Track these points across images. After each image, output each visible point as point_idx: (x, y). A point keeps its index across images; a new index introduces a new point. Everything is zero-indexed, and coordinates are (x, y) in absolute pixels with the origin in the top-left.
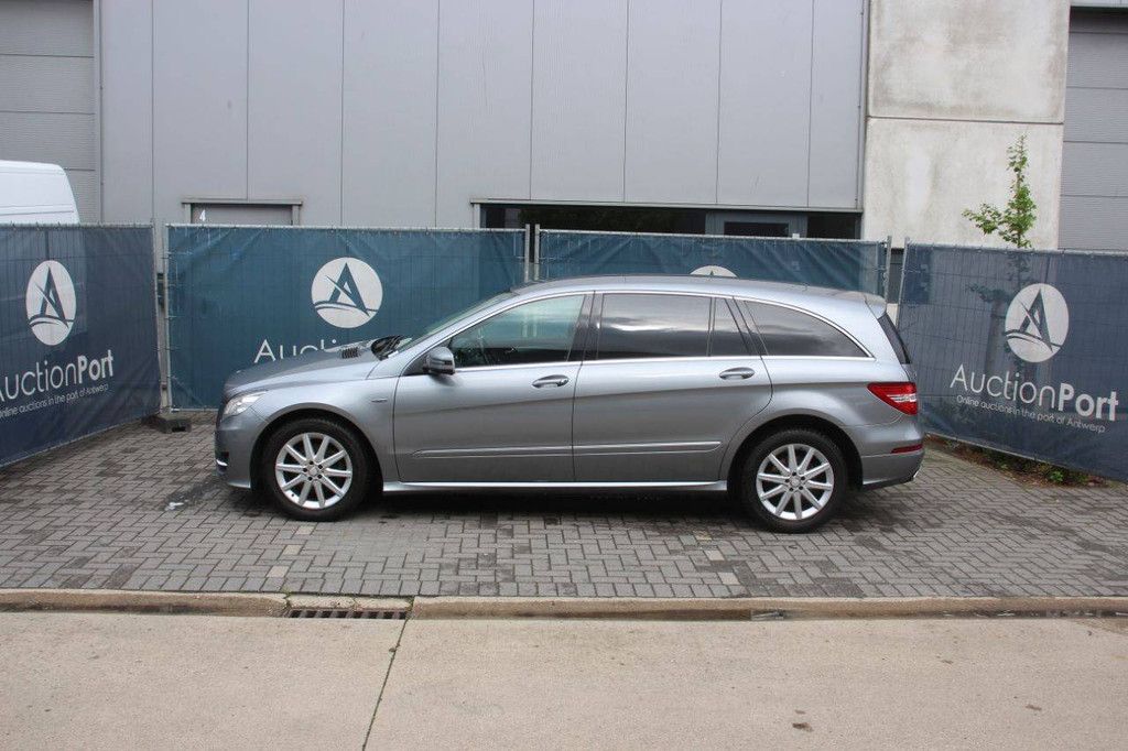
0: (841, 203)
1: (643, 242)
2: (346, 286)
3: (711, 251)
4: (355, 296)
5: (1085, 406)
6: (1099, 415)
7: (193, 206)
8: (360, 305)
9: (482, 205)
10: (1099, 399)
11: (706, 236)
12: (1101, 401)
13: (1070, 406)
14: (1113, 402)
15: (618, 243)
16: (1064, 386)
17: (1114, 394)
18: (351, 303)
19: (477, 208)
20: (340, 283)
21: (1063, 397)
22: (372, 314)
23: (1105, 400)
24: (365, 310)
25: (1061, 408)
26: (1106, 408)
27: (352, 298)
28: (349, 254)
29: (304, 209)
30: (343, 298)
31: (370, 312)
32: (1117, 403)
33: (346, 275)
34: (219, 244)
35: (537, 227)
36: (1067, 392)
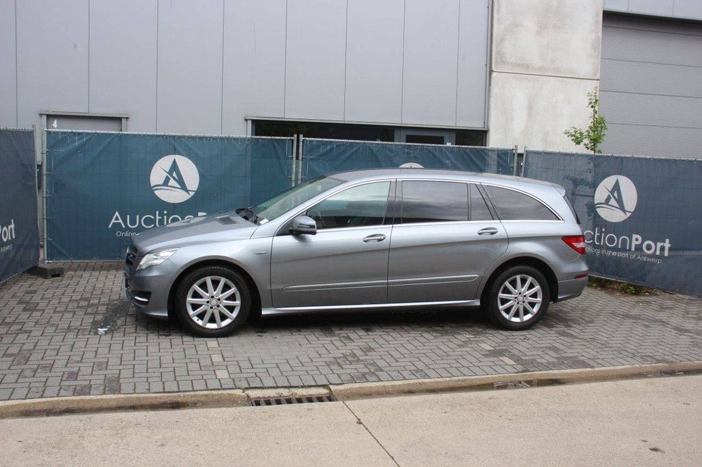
0: (476, 125)
1: (369, 147)
2: (174, 174)
3: (410, 153)
4: (181, 181)
5: (649, 247)
6: (658, 253)
7: (49, 116)
8: (184, 187)
9: (253, 121)
10: (658, 243)
11: (395, 143)
12: (659, 245)
13: (639, 248)
14: (667, 245)
15: (353, 147)
16: (635, 236)
17: (667, 240)
18: (177, 185)
19: (250, 122)
20: (170, 173)
21: (634, 243)
22: (192, 194)
23: (662, 244)
24: (187, 191)
25: (633, 249)
26: (662, 249)
27: (179, 183)
28: (175, 152)
29: (130, 122)
30: (172, 182)
31: (190, 192)
32: (669, 245)
33: (174, 167)
34: (84, 144)
35: (301, 136)
36: (637, 240)
